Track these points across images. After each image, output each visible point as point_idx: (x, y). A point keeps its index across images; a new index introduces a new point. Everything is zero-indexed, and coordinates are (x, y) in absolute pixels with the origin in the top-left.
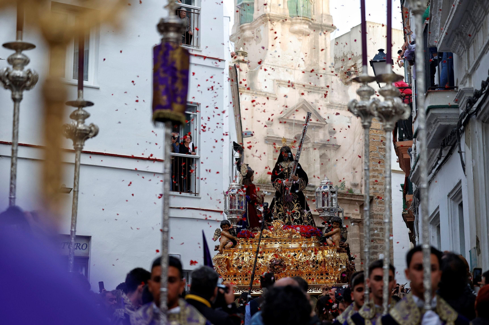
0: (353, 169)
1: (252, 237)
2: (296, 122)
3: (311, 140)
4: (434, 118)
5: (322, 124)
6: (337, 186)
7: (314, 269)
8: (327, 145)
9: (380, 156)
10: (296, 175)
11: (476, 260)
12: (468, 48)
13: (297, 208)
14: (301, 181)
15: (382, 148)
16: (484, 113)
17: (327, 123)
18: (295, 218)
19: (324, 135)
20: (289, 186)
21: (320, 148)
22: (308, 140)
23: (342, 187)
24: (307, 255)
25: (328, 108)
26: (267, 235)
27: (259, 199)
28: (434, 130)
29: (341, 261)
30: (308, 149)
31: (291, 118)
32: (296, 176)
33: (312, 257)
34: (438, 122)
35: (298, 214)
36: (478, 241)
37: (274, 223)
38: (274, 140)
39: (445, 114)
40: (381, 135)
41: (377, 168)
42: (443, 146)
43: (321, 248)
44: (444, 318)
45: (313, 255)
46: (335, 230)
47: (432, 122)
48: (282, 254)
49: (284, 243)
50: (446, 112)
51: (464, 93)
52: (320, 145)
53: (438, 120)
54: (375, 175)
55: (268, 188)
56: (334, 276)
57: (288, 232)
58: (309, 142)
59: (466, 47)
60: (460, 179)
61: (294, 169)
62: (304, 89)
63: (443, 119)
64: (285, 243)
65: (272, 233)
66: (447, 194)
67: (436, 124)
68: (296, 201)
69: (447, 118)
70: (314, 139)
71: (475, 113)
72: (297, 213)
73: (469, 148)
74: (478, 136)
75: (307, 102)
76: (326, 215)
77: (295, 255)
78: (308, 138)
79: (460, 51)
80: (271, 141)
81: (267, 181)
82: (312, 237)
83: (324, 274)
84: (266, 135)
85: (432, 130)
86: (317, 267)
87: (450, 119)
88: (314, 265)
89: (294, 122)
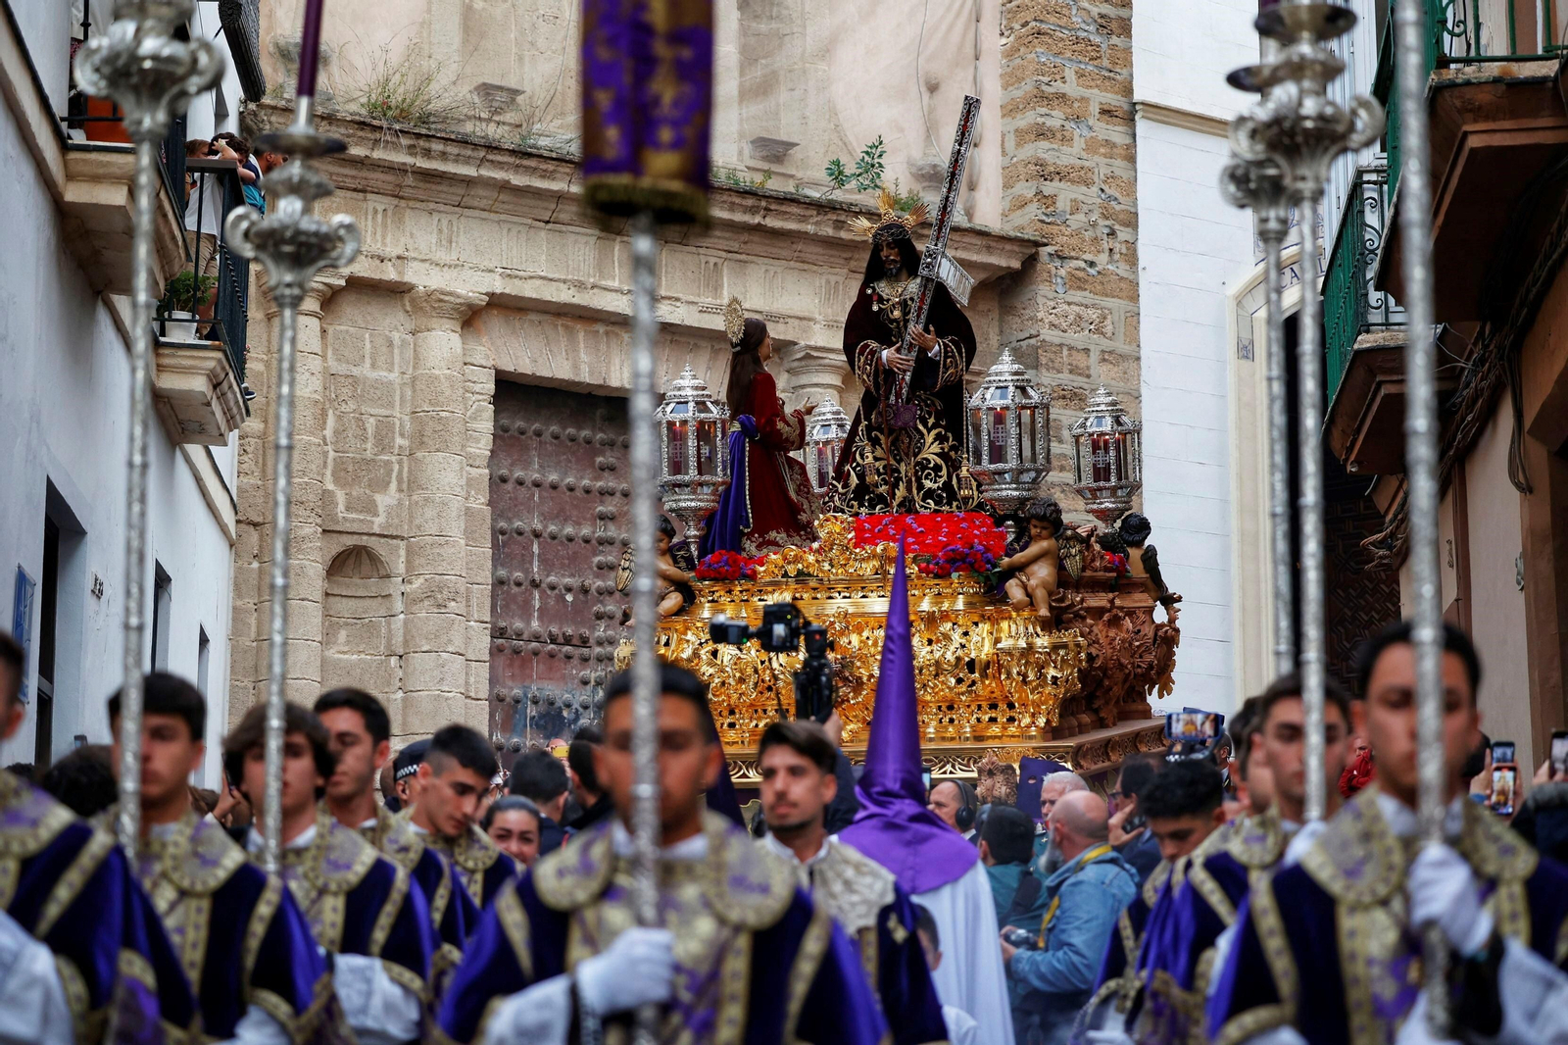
0: (924, 90)
1: (745, 577)
6: (837, 168)
7: (963, 688)
9: (1077, 20)
10: (926, 330)
13: (936, 448)
14: (946, 352)
18: (928, 484)
20: (905, 371)
24: (938, 641)
26: (800, 566)
27: (787, 429)
29: (1055, 662)
32: (928, 332)
33: (952, 648)
35: (937, 468)
37: (822, 526)
41: (1058, 87)
43: (988, 614)
44: (1490, 868)
45: (957, 637)
46: (1034, 549)
48: (847, 636)
49: (860, 594)
54: (1049, 123)
55: (421, 144)
56: (1033, 715)
57: (874, 556)
61: (920, 308)
64: (864, 597)
65: (817, 561)
68: (931, 421)
72: (936, 464)
76: (1004, 493)
82: (954, 575)
83: (1002, 706)
86: (974, 683)
88: (961, 675)
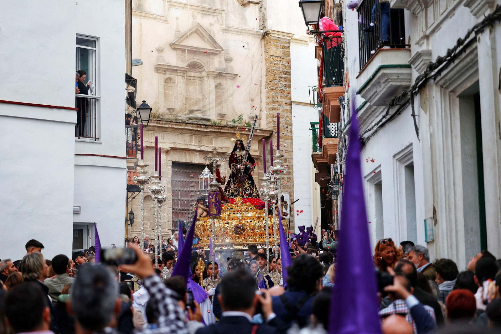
0: (251, 101)
2: (190, 49)
3: (206, 68)
4: (385, 78)
5: (217, 51)
6: (234, 119)
8: (223, 74)
9: (280, 86)
11: (433, 230)
12: (426, 7)
13: (248, 185)
14: (250, 166)
15: (282, 78)
16: (445, 79)
17: (223, 50)
18: (247, 192)
19: (220, 62)
21: (215, 78)
22: (202, 68)
23: (240, 121)
25: (223, 32)
27: (222, 180)
28: (383, 89)
30: (202, 79)
31: (184, 43)
32: (247, 162)
34: (389, 82)
35: (248, 189)
36: (435, 211)
38: (166, 68)
39: (397, 74)
40: (282, 63)
41: (277, 99)
42: (392, 105)
45: (264, 221)
47: (382, 81)
48: (242, 221)
50: (398, 72)
51: (422, 55)
52: (216, 74)
53: (390, 80)
54: (275, 107)
55: (159, 122)
58: (203, 71)
59: (423, 6)
60: (411, 142)
62: (198, 12)
63: (394, 79)
66: (394, 154)
67: (386, 83)
68: (247, 180)
69: (399, 78)
70: (208, 67)
71: (434, 77)
73: (426, 113)
74: (436, 102)
75: (201, 26)
77: (251, 221)
78: (202, 66)
79: (416, 10)
80: (161, 69)
81: (157, 115)
83: (272, 235)
84: (156, 63)
85: (380, 89)
87: (402, 79)
89: (187, 48)
